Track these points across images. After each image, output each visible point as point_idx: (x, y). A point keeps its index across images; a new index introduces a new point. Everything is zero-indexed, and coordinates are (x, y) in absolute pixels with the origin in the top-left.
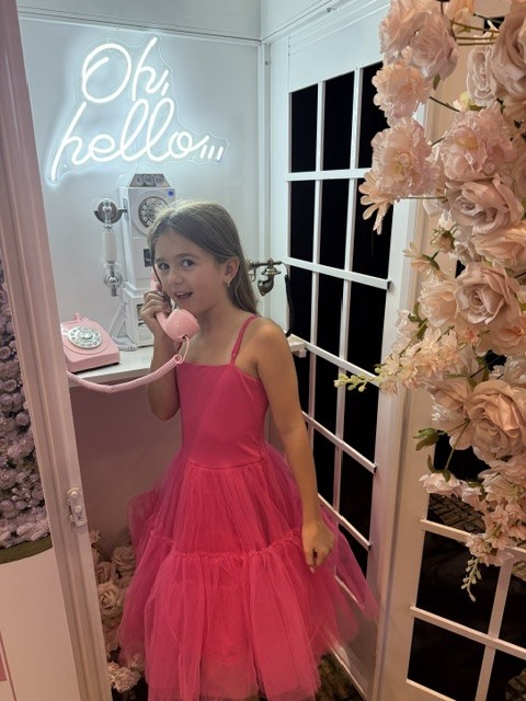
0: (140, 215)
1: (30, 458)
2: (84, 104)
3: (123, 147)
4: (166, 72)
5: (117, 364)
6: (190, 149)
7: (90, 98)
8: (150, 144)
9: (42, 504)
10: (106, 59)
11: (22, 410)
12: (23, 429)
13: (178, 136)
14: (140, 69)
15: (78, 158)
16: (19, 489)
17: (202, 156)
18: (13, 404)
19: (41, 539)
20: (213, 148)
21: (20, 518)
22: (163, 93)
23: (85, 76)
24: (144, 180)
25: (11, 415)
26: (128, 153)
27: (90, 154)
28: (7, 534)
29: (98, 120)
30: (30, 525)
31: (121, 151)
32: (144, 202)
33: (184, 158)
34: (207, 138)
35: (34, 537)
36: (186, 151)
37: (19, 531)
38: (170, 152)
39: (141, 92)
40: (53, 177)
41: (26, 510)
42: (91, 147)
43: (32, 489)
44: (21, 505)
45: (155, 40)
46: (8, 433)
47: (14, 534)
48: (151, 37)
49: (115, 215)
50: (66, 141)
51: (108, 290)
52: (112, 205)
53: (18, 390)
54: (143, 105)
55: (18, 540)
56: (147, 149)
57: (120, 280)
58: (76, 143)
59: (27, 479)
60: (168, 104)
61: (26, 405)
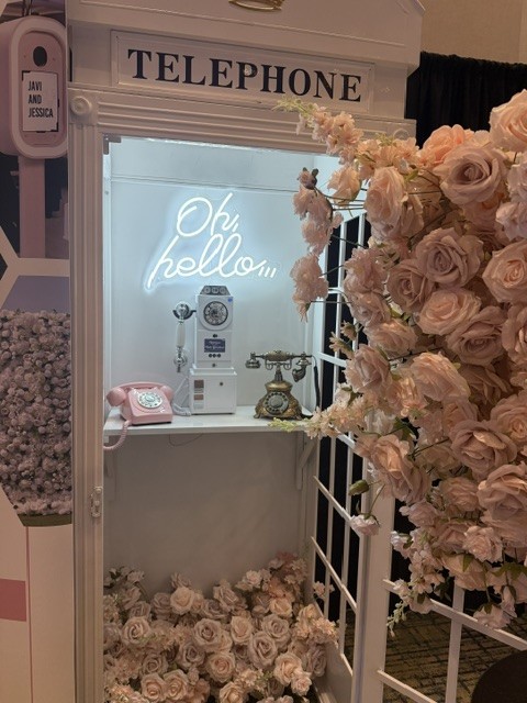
0: (205, 315)
1: (67, 455)
2: (177, 237)
3: (201, 267)
4: (238, 216)
5: (169, 423)
6: (251, 269)
7: (182, 234)
8: (221, 265)
9: (69, 489)
10: (195, 208)
11: (68, 421)
12: (66, 434)
13: (243, 260)
14: (218, 214)
15: (169, 273)
16: (58, 475)
17: (260, 274)
18: (63, 416)
19: (65, 514)
20: (269, 269)
21: (54, 496)
22: (234, 230)
23: (180, 219)
24: (212, 290)
25: (60, 423)
26: (203, 270)
27: (177, 271)
28: (45, 505)
29: (186, 248)
30: (60, 502)
31: (199, 270)
32: (208, 306)
33: (246, 276)
34: (265, 262)
35: (61, 512)
36: (248, 271)
37: (54, 504)
38: (236, 271)
39: (218, 229)
40: (149, 285)
41: (59, 491)
42: (179, 266)
43: (65, 476)
44: (57, 486)
45: (231, 195)
46: (56, 434)
47: (49, 506)
48: (229, 193)
49: (188, 314)
50: (162, 261)
51: (176, 368)
52: (187, 307)
53: (67, 407)
54: (219, 239)
55: (51, 512)
56: (219, 268)
57: (185, 361)
58: (169, 263)
59: (63, 469)
60: (236, 238)
61: (70, 419)
